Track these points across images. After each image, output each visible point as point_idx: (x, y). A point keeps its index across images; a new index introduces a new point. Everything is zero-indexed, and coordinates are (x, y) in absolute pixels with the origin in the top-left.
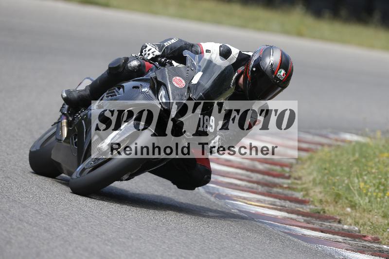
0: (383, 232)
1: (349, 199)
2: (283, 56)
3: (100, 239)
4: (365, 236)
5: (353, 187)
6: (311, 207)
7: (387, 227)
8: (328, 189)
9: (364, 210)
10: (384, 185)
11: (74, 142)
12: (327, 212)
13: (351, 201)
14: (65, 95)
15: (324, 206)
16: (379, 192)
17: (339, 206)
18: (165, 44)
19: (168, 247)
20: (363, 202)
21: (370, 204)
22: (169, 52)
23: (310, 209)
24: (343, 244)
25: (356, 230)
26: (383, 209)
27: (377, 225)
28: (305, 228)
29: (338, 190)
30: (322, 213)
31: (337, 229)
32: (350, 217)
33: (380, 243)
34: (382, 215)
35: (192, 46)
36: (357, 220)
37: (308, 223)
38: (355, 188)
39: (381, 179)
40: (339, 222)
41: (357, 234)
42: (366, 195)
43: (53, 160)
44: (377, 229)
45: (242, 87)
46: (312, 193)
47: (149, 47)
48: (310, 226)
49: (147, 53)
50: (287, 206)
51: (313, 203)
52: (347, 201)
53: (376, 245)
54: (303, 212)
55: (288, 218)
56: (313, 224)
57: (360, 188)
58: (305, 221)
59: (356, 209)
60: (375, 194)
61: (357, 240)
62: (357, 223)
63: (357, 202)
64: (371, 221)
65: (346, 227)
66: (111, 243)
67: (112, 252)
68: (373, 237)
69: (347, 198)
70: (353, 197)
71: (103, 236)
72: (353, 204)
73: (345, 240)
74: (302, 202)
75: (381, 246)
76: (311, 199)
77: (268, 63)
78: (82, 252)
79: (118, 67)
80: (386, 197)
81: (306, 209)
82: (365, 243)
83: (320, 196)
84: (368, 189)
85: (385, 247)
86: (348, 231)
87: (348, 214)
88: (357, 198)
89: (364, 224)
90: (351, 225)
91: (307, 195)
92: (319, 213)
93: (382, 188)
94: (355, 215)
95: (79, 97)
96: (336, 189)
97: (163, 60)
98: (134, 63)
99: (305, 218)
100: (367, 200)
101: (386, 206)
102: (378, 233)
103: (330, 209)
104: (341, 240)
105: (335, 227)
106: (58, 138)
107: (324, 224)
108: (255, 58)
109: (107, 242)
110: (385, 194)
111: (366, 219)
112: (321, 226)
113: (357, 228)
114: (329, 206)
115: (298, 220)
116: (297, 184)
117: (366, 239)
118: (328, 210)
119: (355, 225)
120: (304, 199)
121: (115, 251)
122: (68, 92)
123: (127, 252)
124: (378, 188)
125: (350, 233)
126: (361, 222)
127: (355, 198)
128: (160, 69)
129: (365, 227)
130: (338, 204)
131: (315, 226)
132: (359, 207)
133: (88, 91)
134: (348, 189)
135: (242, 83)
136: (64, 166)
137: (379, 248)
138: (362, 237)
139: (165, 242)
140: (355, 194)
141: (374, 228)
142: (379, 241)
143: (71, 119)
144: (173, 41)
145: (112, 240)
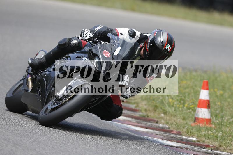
0: (183, 128)
1: (163, 108)
2: (169, 37)
3: (14, 133)
4: (172, 131)
5: (165, 101)
6: (140, 113)
7: (185, 125)
8: (150, 103)
9: (172, 115)
10: (183, 100)
11: (38, 92)
12: (150, 117)
13: (164, 110)
14: (30, 62)
15: (148, 113)
16: (181, 104)
17: (157, 113)
18: (95, 29)
19: (55, 138)
20: (171, 110)
21: (175, 112)
22: (98, 34)
23: (140, 115)
24: (159, 136)
25: (167, 127)
26: (183, 115)
27: (179, 124)
28: (136, 126)
29: (156, 103)
30: (146, 117)
31: (155, 127)
32: (164, 119)
33: (181, 135)
34: (183, 118)
35: (112, 30)
36: (167, 121)
37: (138, 123)
38: (166, 102)
39: (181, 96)
40: (157, 122)
41: (168, 129)
42: (173, 106)
43: (22, 102)
44: (179, 127)
45: (143, 56)
46: (140, 105)
47: (86, 32)
48: (140, 125)
49: (85, 35)
50: (125, 113)
51: (141, 111)
52: (161, 110)
53: (178, 136)
54: (135, 117)
55: (126, 120)
56: (141, 124)
57: (169, 102)
58: (136, 122)
59: (167, 115)
60: (178, 106)
61: (167, 133)
62: (167, 123)
63: (167, 110)
64: (176, 121)
65: (161, 125)
66: (21, 135)
67: (21, 141)
68: (177, 131)
69: (161, 108)
70: (165, 108)
71: (16, 131)
72: (165, 111)
73: (160, 133)
74: (134, 111)
75: (182, 137)
76: (140, 109)
77: (160, 41)
78: (3, 141)
79: (65, 44)
80: (185, 108)
81: (137, 114)
82: (172, 135)
83: (145, 107)
84: (174, 103)
85: (184, 137)
86: (162, 128)
87: (162, 118)
88: (167, 108)
89: (172, 124)
90: (164, 124)
91: (138, 106)
92: (145, 117)
93: (182, 102)
94: (166, 118)
95: (39, 63)
96: (155, 103)
97: (95, 40)
98: (75, 41)
99: (137, 120)
100: (173, 109)
101: (185, 113)
102: (180, 129)
103: (152, 115)
104: (158, 133)
105: (155, 125)
106: (25, 89)
107: (148, 124)
108: (151, 38)
109: (18, 135)
110: (184, 106)
111: (173, 121)
112: (146, 125)
113: (167, 126)
114: (151, 113)
115: (132, 121)
116: (131, 100)
117: (173, 132)
118: (150, 115)
119: (166, 124)
120: (136, 109)
121: (23, 140)
122: (32, 59)
123: (30, 141)
124: (180, 102)
125: (163, 129)
126: (170, 122)
127: (166, 108)
128: (94, 45)
129: (172, 125)
130: (156, 111)
131: (142, 125)
132: (169, 113)
133: (45, 59)
134: (162, 102)
135: (143, 54)
136: (30, 106)
137: (181, 138)
138: (171, 132)
139: (52, 135)
140: (166, 106)
141: (178, 126)
142: (181, 134)
143: (34, 77)
144: (100, 27)
145: (21, 133)
